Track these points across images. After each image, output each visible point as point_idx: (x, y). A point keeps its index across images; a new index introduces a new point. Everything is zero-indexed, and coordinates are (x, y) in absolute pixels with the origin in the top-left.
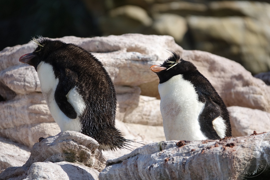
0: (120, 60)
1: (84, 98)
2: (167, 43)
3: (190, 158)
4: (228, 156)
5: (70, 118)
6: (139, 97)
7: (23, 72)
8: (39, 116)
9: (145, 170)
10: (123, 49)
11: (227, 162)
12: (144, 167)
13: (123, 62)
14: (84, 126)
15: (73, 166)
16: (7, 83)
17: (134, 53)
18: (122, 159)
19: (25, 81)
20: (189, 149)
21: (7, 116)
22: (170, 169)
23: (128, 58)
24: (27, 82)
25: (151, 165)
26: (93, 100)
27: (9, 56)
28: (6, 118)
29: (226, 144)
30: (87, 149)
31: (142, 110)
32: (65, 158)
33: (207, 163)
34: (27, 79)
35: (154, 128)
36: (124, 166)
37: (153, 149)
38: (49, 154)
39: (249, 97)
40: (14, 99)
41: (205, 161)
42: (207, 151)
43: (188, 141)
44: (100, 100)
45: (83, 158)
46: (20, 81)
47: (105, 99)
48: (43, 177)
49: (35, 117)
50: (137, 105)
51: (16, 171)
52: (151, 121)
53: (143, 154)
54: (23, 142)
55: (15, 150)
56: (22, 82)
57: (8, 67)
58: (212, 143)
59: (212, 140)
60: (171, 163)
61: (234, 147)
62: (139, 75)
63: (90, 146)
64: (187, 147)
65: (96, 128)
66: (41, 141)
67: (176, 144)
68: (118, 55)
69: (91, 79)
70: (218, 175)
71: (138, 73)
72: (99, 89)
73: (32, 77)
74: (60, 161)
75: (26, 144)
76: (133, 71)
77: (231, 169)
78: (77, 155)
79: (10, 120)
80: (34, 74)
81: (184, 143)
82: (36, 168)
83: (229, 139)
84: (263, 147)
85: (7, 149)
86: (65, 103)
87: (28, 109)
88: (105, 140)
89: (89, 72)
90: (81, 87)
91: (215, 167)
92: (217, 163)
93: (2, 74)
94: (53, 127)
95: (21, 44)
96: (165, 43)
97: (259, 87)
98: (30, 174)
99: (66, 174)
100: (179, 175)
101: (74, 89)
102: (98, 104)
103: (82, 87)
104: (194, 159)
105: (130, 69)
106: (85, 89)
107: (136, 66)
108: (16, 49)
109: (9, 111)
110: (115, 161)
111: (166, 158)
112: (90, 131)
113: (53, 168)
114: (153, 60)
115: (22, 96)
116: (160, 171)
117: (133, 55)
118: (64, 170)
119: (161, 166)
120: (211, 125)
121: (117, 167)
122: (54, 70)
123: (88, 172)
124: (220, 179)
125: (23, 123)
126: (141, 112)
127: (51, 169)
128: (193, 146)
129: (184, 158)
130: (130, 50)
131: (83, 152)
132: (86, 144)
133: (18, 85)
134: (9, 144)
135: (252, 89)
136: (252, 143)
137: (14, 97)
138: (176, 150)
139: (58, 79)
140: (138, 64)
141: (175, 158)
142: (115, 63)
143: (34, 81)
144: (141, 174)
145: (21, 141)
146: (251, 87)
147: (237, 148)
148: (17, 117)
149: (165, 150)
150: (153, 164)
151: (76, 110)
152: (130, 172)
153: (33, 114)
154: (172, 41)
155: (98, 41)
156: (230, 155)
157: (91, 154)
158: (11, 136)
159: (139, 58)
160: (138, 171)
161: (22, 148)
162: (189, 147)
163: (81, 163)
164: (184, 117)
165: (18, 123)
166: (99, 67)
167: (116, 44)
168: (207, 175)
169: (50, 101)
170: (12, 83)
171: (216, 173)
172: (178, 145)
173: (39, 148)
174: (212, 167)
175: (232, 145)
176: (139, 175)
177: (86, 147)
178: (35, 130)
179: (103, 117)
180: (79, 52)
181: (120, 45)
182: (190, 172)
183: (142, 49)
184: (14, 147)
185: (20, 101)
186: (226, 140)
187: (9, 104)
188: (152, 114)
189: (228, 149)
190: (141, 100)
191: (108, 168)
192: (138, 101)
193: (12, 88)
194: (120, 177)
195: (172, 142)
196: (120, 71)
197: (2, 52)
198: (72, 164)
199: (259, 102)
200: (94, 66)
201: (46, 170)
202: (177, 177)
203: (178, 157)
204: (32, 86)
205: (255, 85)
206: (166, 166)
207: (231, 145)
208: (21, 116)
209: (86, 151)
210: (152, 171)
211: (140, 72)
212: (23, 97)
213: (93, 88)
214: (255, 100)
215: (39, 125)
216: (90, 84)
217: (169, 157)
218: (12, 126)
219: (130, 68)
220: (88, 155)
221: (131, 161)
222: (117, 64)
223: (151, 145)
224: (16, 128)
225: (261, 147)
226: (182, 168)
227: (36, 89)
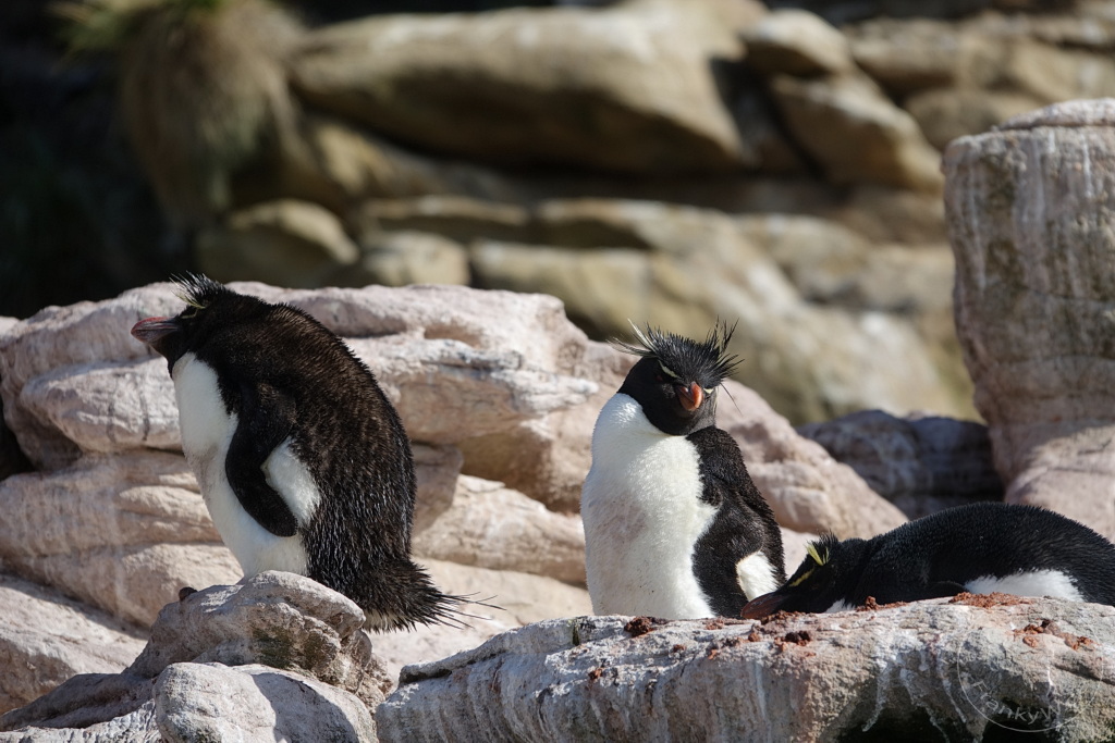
0: (407, 362)
1: (314, 473)
2: (543, 319)
3: (670, 671)
4: (790, 671)
5: (274, 533)
6: (455, 479)
7: (108, 386)
8: (151, 523)
9: (525, 702)
10: (413, 329)
11: (787, 690)
12: (522, 693)
13: (414, 368)
14: (314, 558)
15: (287, 678)
16: (55, 417)
17: (450, 342)
18: (452, 666)
19: (111, 411)
20: (667, 643)
21: (52, 518)
22: (605, 703)
23: (431, 358)
24: (120, 417)
25: (544, 687)
26: (343, 478)
27: (60, 332)
28: (47, 522)
29: (783, 635)
30: (329, 628)
31: (462, 520)
32: (260, 654)
33: (725, 689)
34: (119, 407)
35: (494, 575)
36: (457, 688)
37: (551, 640)
38: (209, 640)
39: (783, 494)
40: (74, 467)
41: (719, 682)
42: (725, 652)
43: (661, 620)
44: (365, 477)
45: (315, 657)
46: (97, 413)
47: (381, 475)
48: (198, 709)
49: (139, 525)
50: (448, 503)
51: (101, 687)
52: (486, 555)
53: (517, 652)
54: (98, 601)
55: (72, 621)
56: (104, 414)
57: (52, 366)
58: (738, 629)
59: (735, 620)
60: (610, 683)
61: (809, 644)
62: (461, 410)
63: (337, 619)
64: (660, 636)
65: (352, 565)
66: (186, 600)
67: (622, 627)
68: (401, 347)
69: (336, 414)
70: (755, 728)
71: (458, 404)
72: (361, 445)
73: (134, 402)
74: (244, 664)
75: (105, 605)
76: (445, 399)
77: (797, 712)
78: (297, 646)
79: (58, 531)
80: (141, 392)
81: (649, 624)
82: (178, 680)
83: (793, 620)
84: (900, 649)
85: (48, 617)
86: (258, 487)
87: (116, 498)
88: (380, 600)
89: (329, 392)
90: (304, 439)
91: (748, 703)
92: (757, 690)
93: (35, 387)
94: (192, 557)
95: (96, 299)
96: (537, 317)
97: (814, 465)
98: (160, 697)
99: (267, 702)
100: (632, 723)
101: (284, 446)
102: (358, 491)
103: (309, 440)
104: (684, 675)
105: (435, 392)
106: (316, 445)
107: (454, 383)
108: (81, 313)
109: (57, 502)
110: (429, 672)
111: (592, 669)
112: (335, 574)
113: (230, 682)
114: (508, 368)
115: (100, 458)
116: (574, 708)
117: (447, 349)
118: (262, 692)
119: (577, 690)
120: (733, 573)
121: (435, 688)
122: (220, 386)
123: (332, 700)
124: (761, 740)
125: (98, 541)
126: (457, 526)
127: (225, 686)
128: (678, 634)
129: (650, 672)
130: (435, 332)
131: (317, 637)
132: (328, 613)
133: (90, 424)
134: (55, 603)
135: (793, 471)
136: (866, 636)
137: (76, 459)
138: (625, 645)
139: (234, 417)
140: (459, 377)
141: (621, 669)
142: (389, 371)
143: (141, 413)
144: (510, 715)
145: (89, 596)
146: (789, 463)
147: (820, 649)
148: (81, 523)
149: (589, 644)
150: (552, 686)
151: (294, 511)
152: (475, 707)
153: (133, 515)
154: (557, 311)
155: (339, 301)
156: (796, 668)
157: (339, 646)
158: (60, 579)
159: (463, 358)
160: (501, 704)
161: (94, 616)
162: (664, 638)
163: (308, 672)
164: (654, 547)
165: (83, 540)
166: (363, 378)
167: (391, 313)
168: (722, 726)
169: (210, 482)
170: (70, 417)
171: (749, 720)
172: (630, 631)
173: (178, 618)
174: (740, 702)
175: (804, 637)
176: (502, 717)
177: (326, 622)
178: (137, 565)
179: (373, 529)
180: (302, 332)
181: (406, 317)
182: (667, 715)
183: (470, 330)
184: (68, 614)
185: (95, 473)
186: (783, 621)
187: (58, 480)
188: (491, 532)
189: (789, 647)
190: (459, 489)
191: (405, 692)
192: (453, 490)
193: (70, 434)
194: (443, 719)
195: (612, 621)
196: (403, 395)
197: (35, 321)
198: (284, 673)
199: (813, 512)
200: (345, 376)
201: (208, 689)
202: (626, 728)
203: (632, 666)
204: (132, 428)
205: (802, 459)
206: (593, 694)
207: (800, 639)
208: (95, 521)
209: (325, 635)
210: (547, 708)
211: (465, 401)
212: (104, 461)
213: (341, 441)
214: (803, 504)
215: (148, 551)
216: (332, 430)
217: (603, 666)
218: (65, 548)
219: (436, 387)
220: (332, 649)
221: (481, 672)
222: (397, 374)
223: (547, 627)
224: (77, 555)
225: (892, 648)
226: (642, 701)
227: (145, 439)
